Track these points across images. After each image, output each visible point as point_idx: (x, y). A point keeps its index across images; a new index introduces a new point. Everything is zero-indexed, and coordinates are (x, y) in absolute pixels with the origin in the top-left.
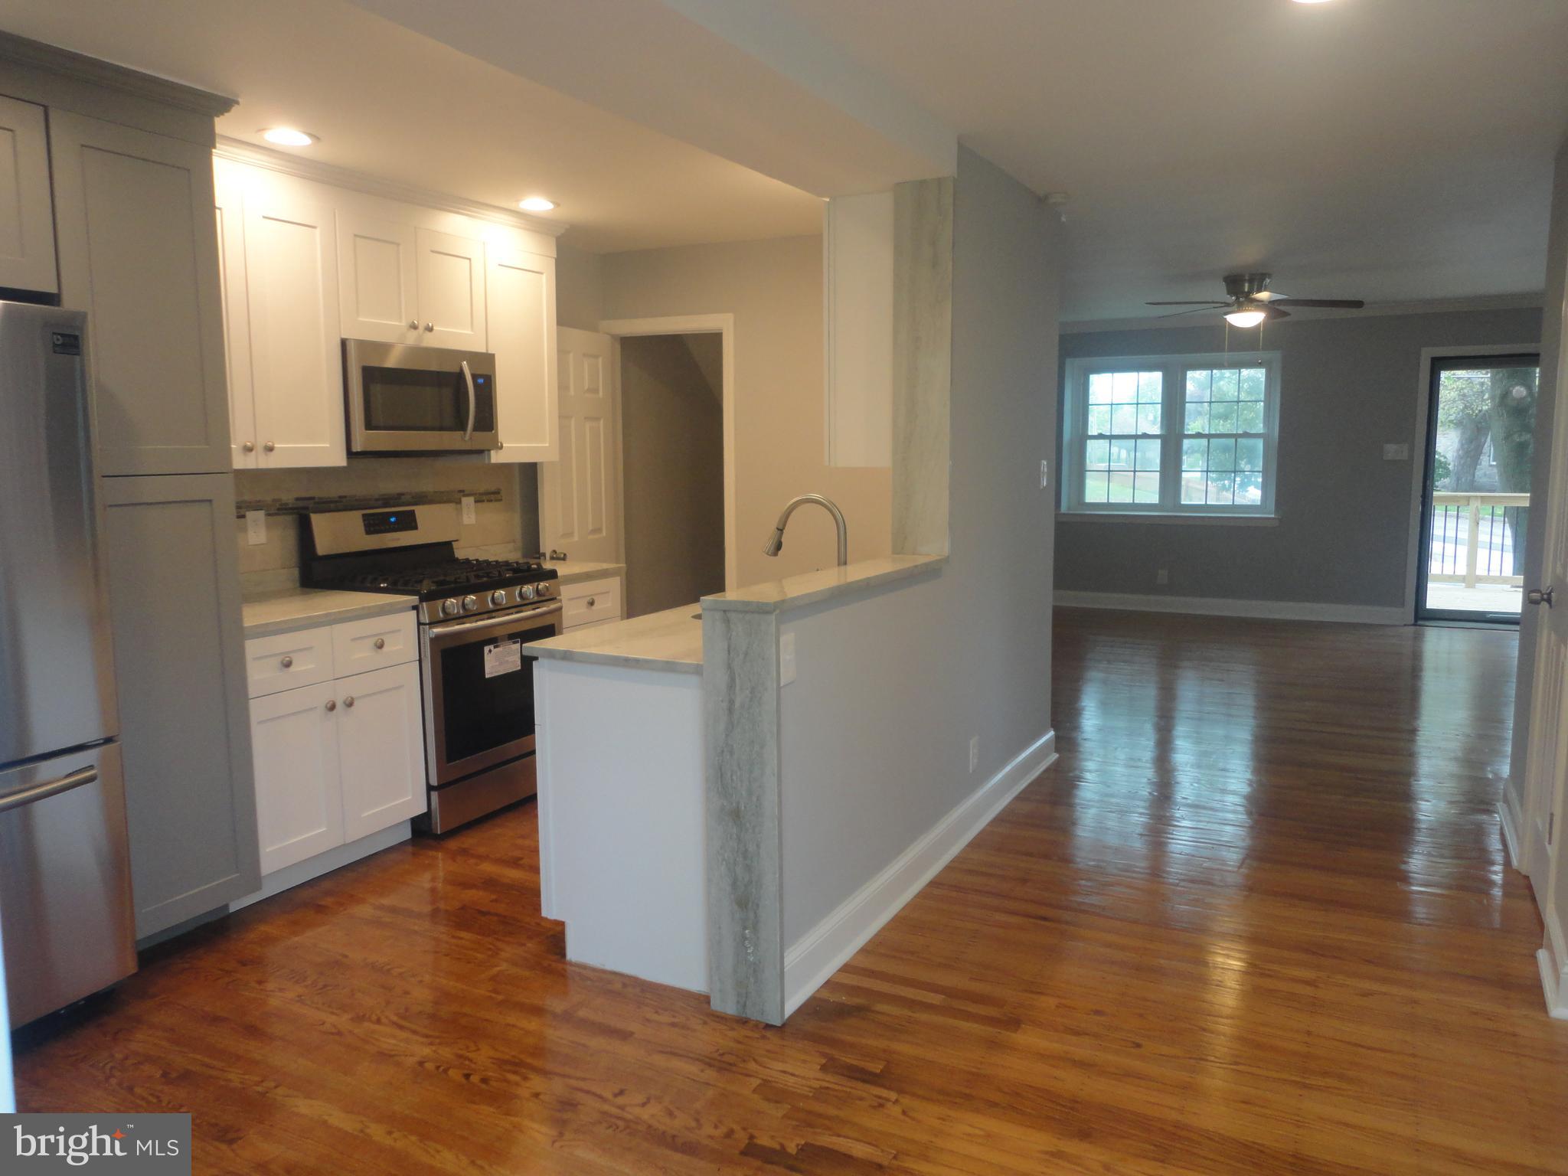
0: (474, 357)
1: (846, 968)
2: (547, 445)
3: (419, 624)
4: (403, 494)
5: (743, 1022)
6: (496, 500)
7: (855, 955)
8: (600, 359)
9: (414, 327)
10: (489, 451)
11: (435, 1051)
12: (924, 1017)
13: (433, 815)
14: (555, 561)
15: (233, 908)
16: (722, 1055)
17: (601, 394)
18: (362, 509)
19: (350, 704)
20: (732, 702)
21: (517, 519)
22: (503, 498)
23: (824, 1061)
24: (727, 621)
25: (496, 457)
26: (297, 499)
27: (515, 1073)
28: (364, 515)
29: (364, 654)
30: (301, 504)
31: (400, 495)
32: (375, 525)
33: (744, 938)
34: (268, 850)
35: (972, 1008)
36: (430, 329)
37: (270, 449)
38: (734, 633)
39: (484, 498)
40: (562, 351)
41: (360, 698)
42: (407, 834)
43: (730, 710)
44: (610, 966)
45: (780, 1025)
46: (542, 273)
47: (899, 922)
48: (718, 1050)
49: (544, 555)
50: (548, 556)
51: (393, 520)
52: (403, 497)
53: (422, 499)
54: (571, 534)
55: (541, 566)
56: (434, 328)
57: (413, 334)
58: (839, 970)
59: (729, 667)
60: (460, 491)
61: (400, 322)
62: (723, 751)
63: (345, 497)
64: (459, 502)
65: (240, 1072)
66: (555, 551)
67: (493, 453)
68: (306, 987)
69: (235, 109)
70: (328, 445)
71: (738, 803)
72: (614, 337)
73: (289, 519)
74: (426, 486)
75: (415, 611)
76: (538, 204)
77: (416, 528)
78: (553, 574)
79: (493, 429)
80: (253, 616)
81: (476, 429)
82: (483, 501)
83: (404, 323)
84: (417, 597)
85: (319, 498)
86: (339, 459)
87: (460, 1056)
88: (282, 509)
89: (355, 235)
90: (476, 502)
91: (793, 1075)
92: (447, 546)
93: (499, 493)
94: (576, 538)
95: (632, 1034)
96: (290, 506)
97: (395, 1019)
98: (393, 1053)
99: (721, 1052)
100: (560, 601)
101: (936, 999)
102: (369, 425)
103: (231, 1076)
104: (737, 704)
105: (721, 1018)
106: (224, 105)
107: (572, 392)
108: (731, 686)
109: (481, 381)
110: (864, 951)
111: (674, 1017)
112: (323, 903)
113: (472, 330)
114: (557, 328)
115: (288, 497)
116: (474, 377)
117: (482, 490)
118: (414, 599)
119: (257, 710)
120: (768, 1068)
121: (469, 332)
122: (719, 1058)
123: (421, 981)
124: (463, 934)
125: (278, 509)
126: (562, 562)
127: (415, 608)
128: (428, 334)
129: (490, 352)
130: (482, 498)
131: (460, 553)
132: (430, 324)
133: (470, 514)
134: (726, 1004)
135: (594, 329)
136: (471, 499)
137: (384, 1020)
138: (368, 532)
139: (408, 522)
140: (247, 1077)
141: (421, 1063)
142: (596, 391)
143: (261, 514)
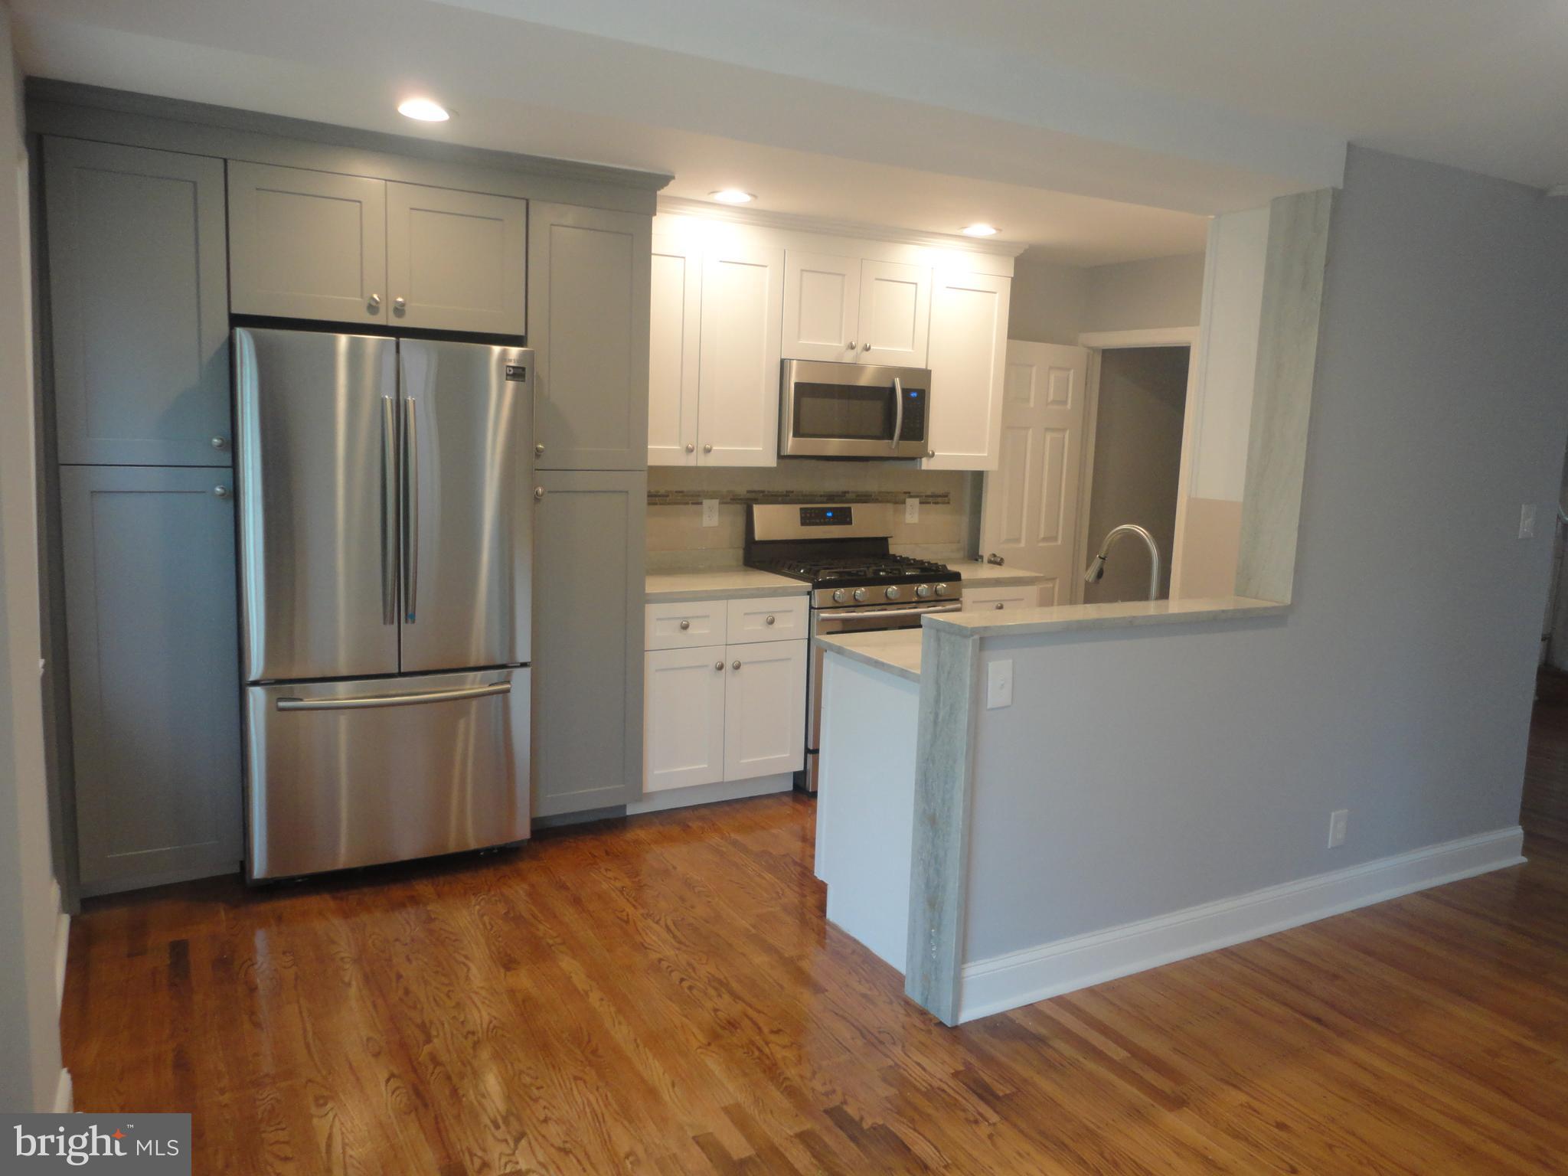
0: (906, 373)
1: (1060, 1001)
2: (986, 455)
3: (811, 608)
4: (848, 492)
5: (923, 1013)
6: (944, 503)
7: (1078, 991)
8: (1072, 372)
9: (852, 348)
10: (921, 458)
11: (677, 955)
12: (1091, 1066)
13: (808, 773)
14: (992, 565)
15: (630, 811)
16: (880, 1032)
17: (1069, 406)
18: (800, 503)
19: (737, 667)
20: (937, 715)
21: (965, 520)
22: (951, 502)
23: (961, 1068)
24: (938, 640)
25: (926, 464)
26: (748, 492)
27: (716, 989)
28: (801, 509)
29: (755, 627)
30: (749, 496)
31: (845, 493)
32: (809, 518)
33: (931, 936)
34: (656, 772)
35: (1150, 1076)
36: (867, 349)
37: (708, 451)
38: (942, 652)
39: (930, 500)
40: (1013, 365)
41: (746, 663)
42: (789, 786)
43: (935, 723)
44: (853, 934)
45: (949, 1026)
46: (995, 293)
47: (1154, 977)
48: (880, 1028)
49: (982, 557)
50: (985, 559)
51: (830, 514)
52: (847, 495)
53: (864, 498)
54: (1018, 540)
55: (946, 568)
56: (872, 348)
57: (852, 353)
58: (1050, 1000)
59: (937, 683)
60: (905, 493)
61: (840, 343)
62: (928, 759)
63: (793, 492)
64: (904, 502)
65: (548, 926)
66: (994, 555)
67: (924, 460)
68: (633, 882)
69: (672, 183)
70: (761, 449)
71: (935, 810)
72: (1094, 350)
73: (739, 508)
74: (871, 486)
75: (809, 597)
76: (983, 229)
77: (850, 523)
78: (956, 577)
79: (922, 439)
80: (654, 585)
81: (902, 437)
82: (929, 503)
83: (843, 344)
84: (810, 584)
85: (769, 492)
86: (771, 461)
87: (689, 964)
88: (735, 499)
89: (802, 270)
90: (921, 503)
91: (924, 1069)
92: (883, 541)
93: (947, 496)
94: (1023, 544)
95: (824, 991)
96: (742, 497)
97: (670, 923)
98: (650, 947)
99: (881, 1030)
100: (961, 602)
101: (1118, 1054)
102: (797, 433)
103: (541, 927)
104: (940, 720)
105: (908, 1003)
106: (665, 180)
107: (1032, 404)
108: (937, 701)
109: (914, 395)
110: (1091, 991)
111: (870, 989)
112: (690, 824)
113: (913, 349)
114: (1008, 343)
115: (741, 490)
116: (905, 392)
117: (929, 493)
118: (808, 585)
119: (653, 662)
120: (909, 1056)
121: (910, 350)
122: (877, 1035)
123: (709, 902)
124: (768, 876)
125: (731, 499)
126: (998, 566)
127: (809, 593)
128: (865, 353)
129: (929, 368)
130: (926, 500)
131: (894, 549)
132: (868, 345)
133: (912, 514)
134: (914, 992)
135: (1071, 342)
136: (917, 501)
137: (662, 922)
138: (803, 524)
139: (843, 517)
140: (550, 931)
141: (660, 960)
142: (1065, 402)
143: (716, 502)
